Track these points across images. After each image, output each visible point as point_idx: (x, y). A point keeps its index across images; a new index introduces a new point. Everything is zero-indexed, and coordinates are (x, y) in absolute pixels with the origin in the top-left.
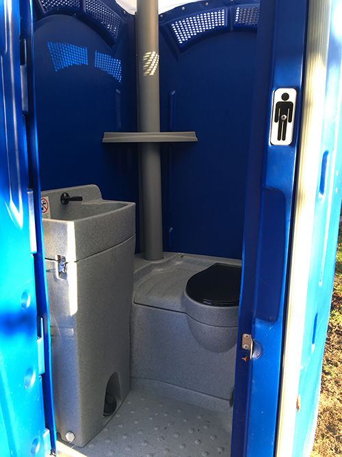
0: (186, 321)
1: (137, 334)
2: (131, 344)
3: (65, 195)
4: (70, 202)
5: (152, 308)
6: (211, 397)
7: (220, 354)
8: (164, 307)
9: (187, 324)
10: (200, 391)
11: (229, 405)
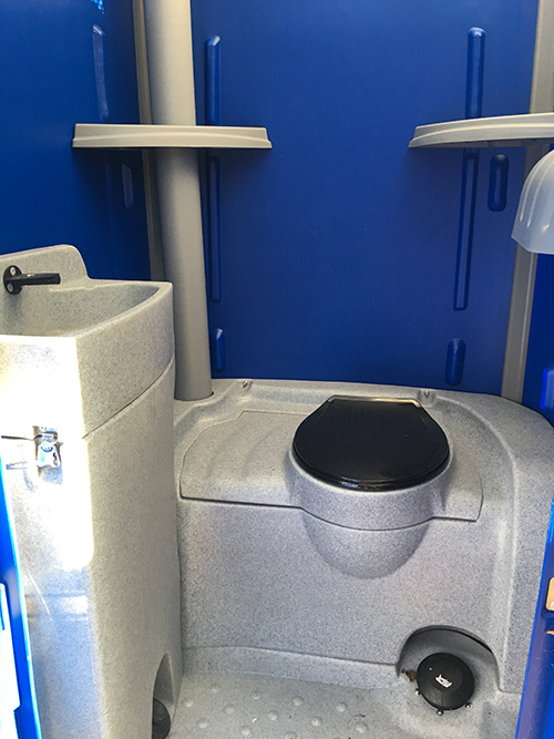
0: (302, 524)
1: (196, 562)
2: (181, 582)
3: (13, 272)
4: (25, 288)
5: (224, 505)
6: (358, 664)
7: (377, 581)
8: (252, 501)
9: (304, 530)
10: (334, 654)
11: (394, 673)
